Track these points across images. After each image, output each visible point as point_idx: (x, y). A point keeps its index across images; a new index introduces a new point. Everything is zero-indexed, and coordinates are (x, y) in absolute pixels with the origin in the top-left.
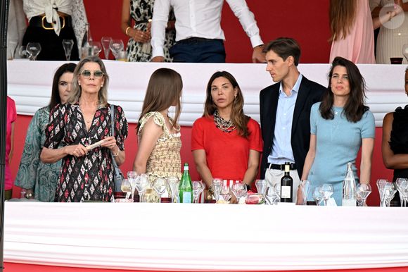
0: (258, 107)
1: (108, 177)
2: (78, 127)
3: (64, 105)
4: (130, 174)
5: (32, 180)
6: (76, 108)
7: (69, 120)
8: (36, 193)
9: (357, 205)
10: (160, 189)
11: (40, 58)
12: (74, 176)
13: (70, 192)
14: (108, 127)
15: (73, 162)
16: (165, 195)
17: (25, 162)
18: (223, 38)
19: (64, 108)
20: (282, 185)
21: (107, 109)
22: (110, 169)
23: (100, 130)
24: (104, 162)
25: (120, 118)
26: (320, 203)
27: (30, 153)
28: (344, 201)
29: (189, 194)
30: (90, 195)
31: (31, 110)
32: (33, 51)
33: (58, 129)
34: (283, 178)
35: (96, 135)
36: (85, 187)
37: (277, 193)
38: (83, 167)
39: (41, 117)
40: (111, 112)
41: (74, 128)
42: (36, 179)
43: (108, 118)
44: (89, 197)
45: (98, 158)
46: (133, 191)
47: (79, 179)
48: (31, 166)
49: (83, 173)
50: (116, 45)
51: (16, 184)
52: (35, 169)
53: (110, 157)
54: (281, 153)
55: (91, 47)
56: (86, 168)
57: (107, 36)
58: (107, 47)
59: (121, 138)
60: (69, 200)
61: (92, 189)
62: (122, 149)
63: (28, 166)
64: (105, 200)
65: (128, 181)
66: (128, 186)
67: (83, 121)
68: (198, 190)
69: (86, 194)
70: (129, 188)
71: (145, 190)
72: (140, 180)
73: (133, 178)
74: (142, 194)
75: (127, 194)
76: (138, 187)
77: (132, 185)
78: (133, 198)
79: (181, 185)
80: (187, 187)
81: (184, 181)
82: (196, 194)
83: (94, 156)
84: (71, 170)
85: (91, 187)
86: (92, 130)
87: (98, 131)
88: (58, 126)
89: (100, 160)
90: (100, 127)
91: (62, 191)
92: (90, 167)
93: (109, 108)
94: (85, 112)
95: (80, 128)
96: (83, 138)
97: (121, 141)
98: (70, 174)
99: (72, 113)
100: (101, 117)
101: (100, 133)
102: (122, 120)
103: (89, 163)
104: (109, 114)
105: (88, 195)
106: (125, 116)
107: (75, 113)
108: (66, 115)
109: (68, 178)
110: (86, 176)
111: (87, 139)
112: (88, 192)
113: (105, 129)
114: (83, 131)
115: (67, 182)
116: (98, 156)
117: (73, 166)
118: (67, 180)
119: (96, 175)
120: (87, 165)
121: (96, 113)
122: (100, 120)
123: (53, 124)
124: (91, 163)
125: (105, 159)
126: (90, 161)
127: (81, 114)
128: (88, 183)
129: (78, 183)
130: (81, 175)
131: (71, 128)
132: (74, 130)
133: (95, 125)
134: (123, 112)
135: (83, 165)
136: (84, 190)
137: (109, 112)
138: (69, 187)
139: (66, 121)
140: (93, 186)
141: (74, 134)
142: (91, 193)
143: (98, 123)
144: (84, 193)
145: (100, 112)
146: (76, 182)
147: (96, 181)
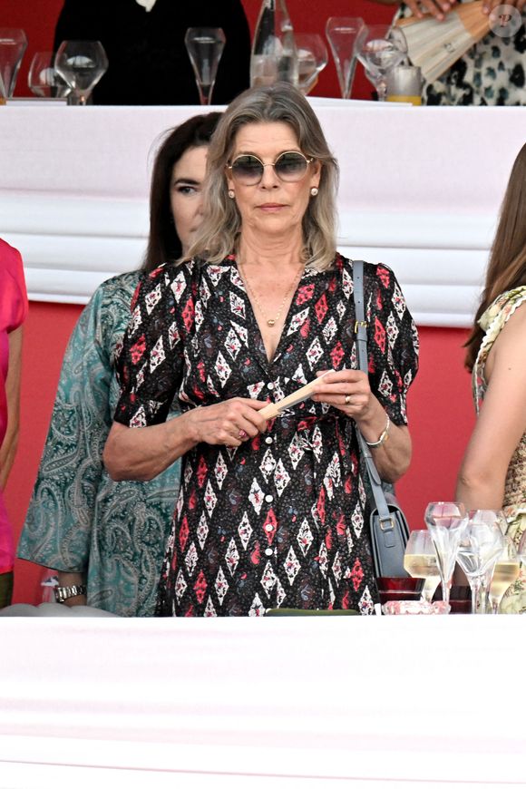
1: (349, 523)
3: (183, 267)
4: (436, 511)
5: (77, 538)
6: (226, 277)
7: (200, 318)
8: (93, 583)
11: (102, 97)
12: (224, 523)
13: (211, 578)
14: (345, 340)
15: (221, 471)
17: (54, 473)
19: (181, 276)
21: (339, 276)
22: (356, 495)
23: (315, 353)
24: (333, 469)
25: (388, 307)
27: (72, 438)
30: (286, 586)
31: (79, 285)
32: (75, 70)
33: (159, 355)
35: (299, 372)
36: (264, 558)
38: (255, 486)
39: (112, 309)
40: (353, 285)
41: (219, 347)
42: (90, 535)
43: (341, 309)
44: (282, 595)
45: (309, 454)
46: (449, 572)
47: (245, 531)
48: (74, 488)
49: (258, 508)
50: (378, 45)
51: (22, 552)
52: (90, 498)
53: (355, 450)
55: (286, 52)
56: (269, 488)
57: (347, 12)
58: (346, 54)
59: (393, 378)
60: (210, 608)
61: (293, 565)
62: (398, 421)
63: (64, 486)
64: (337, 606)
65: (427, 537)
66: (429, 556)
67: (250, 323)
69: (267, 584)
70: (433, 564)
71: (489, 571)
72: (471, 532)
73: (448, 527)
74: (479, 584)
75: (426, 584)
76: (464, 558)
77: (442, 552)
78: (448, 598)
83: (297, 447)
84: (216, 500)
85: (287, 560)
86: (284, 351)
87: (307, 354)
88: (160, 341)
89: (319, 460)
90: (314, 342)
91: (186, 578)
92: (280, 488)
93: (345, 272)
94: (260, 287)
95: (240, 345)
96: (256, 383)
97: (393, 392)
98: (210, 513)
99: (213, 295)
100: (316, 307)
101: (313, 364)
102: (396, 315)
103: (276, 473)
104: (348, 296)
105: (276, 586)
106: (404, 300)
107: (221, 293)
108: (190, 300)
109: (202, 530)
110: (268, 519)
111: (270, 386)
112: (277, 579)
113: (332, 346)
114: (254, 358)
115: (202, 545)
116: (309, 446)
117: (220, 484)
118: (202, 535)
119: (306, 514)
120: (271, 477)
121: (297, 291)
122: (312, 315)
123: (143, 338)
124: (283, 472)
125: (336, 456)
126: (280, 463)
127: (242, 298)
128: (275, 544)
129: (240, 547)
130: (252, 515)
131: (209, 346)
132: (220, 355)
133: (294, 336)
134: (396, 288)
135: (255, 479)
136: (261, 569)
137: (347, 289)
138: (208, 562)
139: (189, 323)
140: (294, 556)
141: (221, 369)
142: (288, 581)
143: (306, 326)
144: (262, 582)
145: (312, 286)
146: (232, 544)
147: (306, 537)
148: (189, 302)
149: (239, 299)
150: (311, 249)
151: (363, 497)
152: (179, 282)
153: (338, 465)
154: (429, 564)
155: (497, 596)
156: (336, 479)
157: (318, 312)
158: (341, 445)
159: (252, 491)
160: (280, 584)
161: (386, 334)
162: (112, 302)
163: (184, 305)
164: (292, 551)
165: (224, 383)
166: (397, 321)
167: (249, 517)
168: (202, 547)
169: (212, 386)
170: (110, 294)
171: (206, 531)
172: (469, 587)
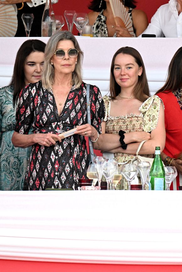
1: (81, 165)
2: (48, 110)
3: (35, 85)
7: (39, 102)
10: (130, 174)
12: (44, 164)
13: (41, 181)
15: (43, 148)
16: (136, 182)
21: (82, 90)
22: (83, 156)
23: (73, 114)
24: (77, 149)
25: (97, 99)
29: (162, 179)
30: (62, 184)
33: (28, 112)
35: (68, 120)
36: (55, 175)
38: (53, 153)
40: (86, 92)
41: (44, 111)
43: (82, 100)
44: (60, 186)
45: (70, 144)
46: (100, 177)
47: (50, 167)
49: (53, 160)
50: (80, 19)
56: (57, 154)
57: (71, 9)
61: (64, 178)
65: (94, 167)
66: (94, 173)
67: (54, 104)
68: (171, 176)
69: (56, 183)
70: (96, 175)
71: (113, 177)
72: (107, 166)
73: (100, 164)
74: (109, 181)
75: (93, 181)
76: (105, 173)
77: (98, 171)
78: (100, 185)
79: (152, 170)
80: (159, 173)
81: (155, 166)
82: (169, 180)
83: (66, 142)
84: (41, 157)
85: (62, 176)
86: (64, 113)
87: (71, 114)
88: (29, 108)
89: (73, 146)
90: (73, 111)
91: (33, 180)
92: (60, 154)
93: (84, 88)
94: (58, 93)
95: (50, 111)
96: (54, 122)
97: (97, 124)
98: (40, 161)
99: (44, 94)
100: (75, 100)
101: (72, 117)
102: (99, 102)
103: (59, 150)
104: (84, 96)
105: (58, 184)
106: (102, 97)
107: (46, 94)
108: (37, 96)
109: (37, 166)
110: (56, 163)
111: (59, 124)
112: (59, 181)
113: (78, 112)
114: (54, 115)
115: (38, 170)
116: (69, 142)
117: (42, 152)
118: (37, 167)
119: (68, 162)
120: (57, 151)
121: (69, 95)
122: (73, 102)
123: (24, 107)
124: (61, 150)
125: (78, 145)
126: (60, 147)
127: (52, 96)
128: (58, 171)
129: (48, 172)
130: (51, 162)
131: (41, 110)
132: (44, 114)
133: (67, 108)
134: (99, 93)
135: (52, 152)
136: (54, 179)
137: (84, 94)
138: (40, 175)
139: (36, 103)
140: (64, 175)
141: (44, 118)
142: (62, 182)
143: (71, 106)
144: (54, 182)
145: (74, 93)
146: (46, 170)
147: (68, 169)
148: (37, 97)
149: (51, 96)
150: (74, 81)
151: (86, 156)
152: (34, 90)
153: (78, 148)
154: (94, 175)
155: (115, 184)
156: (78, 152)
157: (75, 101)
158: (79, 141)
159: (52, 155)
160: (60, 183)
161: (96, 107)
162: (3, 95)
163: (35, 97)
164: (63, 173)
165: (45, 122)
166: (99, 103)
167: (51, 163)
168: (38, 171)
169: (41, 123)
170: (2, 93)
171: (39, 166)
172: (106, 182)
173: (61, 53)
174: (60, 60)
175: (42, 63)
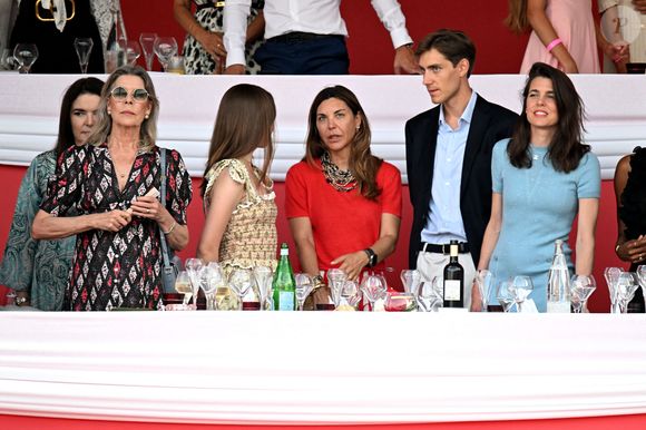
0: (402, 149)
1: (153, 269)
2: (104, 184)
3: (83, 147)
4: (190, 262)
5: (25, 275)
6: (103, 153)
7: (90, 172)
8: (34, 296)
9: (572, 312)
10: (241, 286)
12: (96, 265)
13: (89, 291)
14: (156, 184)
15: (95, 242)
16: (250, 298)
17: (14, 244)
18: (344, 32)
19: (82, 151)
20: (446, 278)
21: (155, 155)
22: (157, 256)
23: (142, 190)
24: (148, 244)
25: (177, 170)
26: (509, 307)
27: (23, 228)
28: (550, 304)
29: (291, 294)
30: (123, 297)
31: (25, 157)
32: (23, 57)
33: (74, 186)
34: (447, 267)
36: (113, 284)
37: (438, 292)
38: (110, 250)
39: (42, 169)
40: (161, 160)
41: (98, 185)
42: (32, 273)
43: (155, 170)
44: (121, 301)
45: (136, 237)
46: (196, 291)
47: (105, 270)
48: (24, 252)
49: (111, 261)
50: (164, 46)
52: (32, 256)
53: (158, 236)
54: (444, 226)
55: (122, 49)
56: (117, 251)
57: (149, 31)
58: (150, 51)
60: (88, 306)
61: (126, 287)
63: (19, 251)
64: (147, 306)
65: (186, 274)
66: (187, 283)
67: (113, 175)
68: (304, 289)
69: (115, 296)
70: (189, 287)
71: (215, 290)
72: (206, 272)
73: (196, 270)
74: (210, 296)
75: (185, 296)
76: (203, 284)
77: (193, 281)
78: (195, 303)
79: (276, 280)
80: (286, 284)
81: (280, 274)
82: (301, 295)
84: (92, 255)
85: (124, 285)
86: (128, 189)
87: (138, 190)
88: (75, 180)
89: (141, 239)
90: (142, 185)
91: (77, 291)
92: (122, 251)
93: (157, 153)
95: (108, 185)
96: (114, 202)
98: (89, 261)
99: (96, 161)
100: (144, 169)
101: (141, 195)
102: (180, 173)
103: (121, 244)
104: (158, 164)
105: (118, 297)
106: (184, 166)
107: (100, 160)
108: (87, 163)
109: (86, 269)
110: (116, 265)
111: (120, 204)
112: (119, 293)
114: (114, 191)
116: (137, 233)
117: (94, 248)
118: (86, 271)
119: (134, 264)
120: (118, 246)
121: (135, 162)
122: (142, 172)
123: (66, 178)
124: (124, 244)
125: (149, 238)
126: (123, 240)
127: (110, 163)
128: (119, 277)
129: (102, 277)
130: (108, 263)
132: (98, 189)
133: (133, 181)
134: (181, 160)
135: (110, 247)
136: (112, 288)
137: (158, 161)
138: (88, 283)
140: (127, 283)
141: (98, 196)
142: (124, 294)
143: (139, 178)
144: (112, 294)
145: (142, 159)
146: (99, 276)
147: (133, 274)
149: (108, 163)
152: (82, 154)
153: (150, 242)
154: (187, 287)
155: (218, 302)
156: (149, 248)
157: (144, 171)
158: (151, 233)
159: (109, 252)
160: (120, 296)
161: (176, 182)
163: (84, 165)
164: (126, 281)
165: (99, 202)
166: (181, 176)
168: (86, 276)
169: (93, 203)
172: (205, 298)
173: (121, 93)
174: (119, 104)
175: (94, 112)
